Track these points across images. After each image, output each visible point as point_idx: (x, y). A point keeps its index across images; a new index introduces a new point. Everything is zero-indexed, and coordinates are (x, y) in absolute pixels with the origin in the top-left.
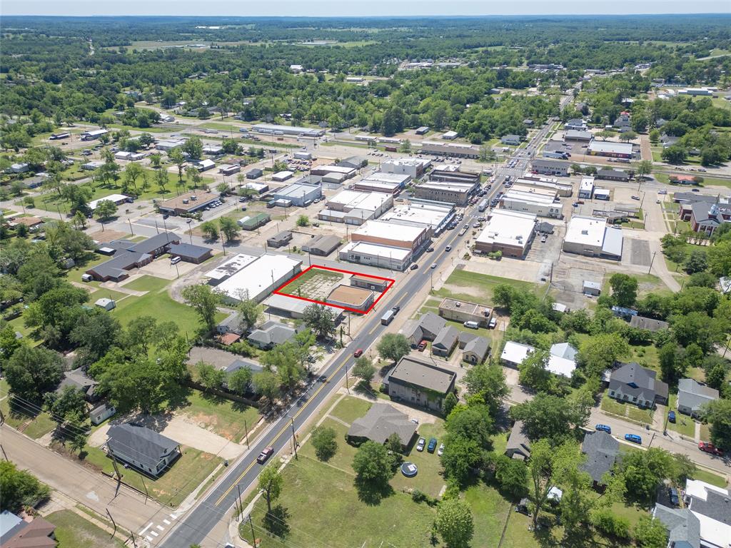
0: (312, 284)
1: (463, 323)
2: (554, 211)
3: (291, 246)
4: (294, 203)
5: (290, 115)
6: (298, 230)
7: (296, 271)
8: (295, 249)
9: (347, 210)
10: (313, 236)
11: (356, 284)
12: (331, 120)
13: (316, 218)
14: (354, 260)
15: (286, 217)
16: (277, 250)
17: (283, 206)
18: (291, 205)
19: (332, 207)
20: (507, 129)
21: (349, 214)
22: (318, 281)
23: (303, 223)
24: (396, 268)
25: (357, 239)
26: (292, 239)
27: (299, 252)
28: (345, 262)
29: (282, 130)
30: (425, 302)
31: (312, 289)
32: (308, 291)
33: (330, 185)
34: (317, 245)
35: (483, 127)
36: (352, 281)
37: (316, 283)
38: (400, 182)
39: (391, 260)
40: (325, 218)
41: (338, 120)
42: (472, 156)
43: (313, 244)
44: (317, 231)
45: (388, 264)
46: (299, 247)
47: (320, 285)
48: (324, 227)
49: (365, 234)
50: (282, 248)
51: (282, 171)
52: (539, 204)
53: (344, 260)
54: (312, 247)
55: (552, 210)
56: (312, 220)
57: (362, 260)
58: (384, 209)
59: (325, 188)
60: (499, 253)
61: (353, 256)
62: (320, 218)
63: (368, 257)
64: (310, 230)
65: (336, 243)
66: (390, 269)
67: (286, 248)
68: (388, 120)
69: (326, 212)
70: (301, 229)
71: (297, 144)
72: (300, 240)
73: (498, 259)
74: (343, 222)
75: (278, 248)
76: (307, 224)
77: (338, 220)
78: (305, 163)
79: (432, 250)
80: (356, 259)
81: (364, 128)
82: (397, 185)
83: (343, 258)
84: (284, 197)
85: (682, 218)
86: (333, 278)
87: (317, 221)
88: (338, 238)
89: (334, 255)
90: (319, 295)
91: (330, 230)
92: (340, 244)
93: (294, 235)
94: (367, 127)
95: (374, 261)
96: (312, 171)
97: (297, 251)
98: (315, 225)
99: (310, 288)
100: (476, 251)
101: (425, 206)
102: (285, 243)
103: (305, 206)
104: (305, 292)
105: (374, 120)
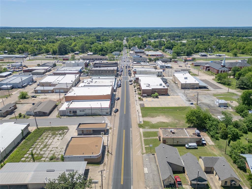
0: (43, 142)
1: (184, 145)
2: (160, 73)
3: (17, 114)
4: (14, 87)
5: (6, 51)
6: (20, 101)
7: (25, 133)
8: (20, 115)
9: (54, 85)
10: (34, 104)
11: (83, 133)
12: (30, 51)
13: (33, 93)
14: (72, 114)
15: (10, 95)
16: (4, 119)
17: (7, 89)
18: (12, 88)
19: (43, 85)
20: (113, 50)
21: (56, 87)
22: (48, 138)
23: (24, 97)
24: (105, 113)
25: (69, 99)
26: (16, 108)
27: (24, 117)
28: (65, 117)
29: (3, 57)
30: (142, 135)
31: (44, 147)
32: (41, 150)
33: (38, 76)
34: (39, 109)
35: (104, 49)
36: (78, 131)
37: (46, 140)
38: (80, 69)
39: (101, 109)
40: (40, 92)
41: (34, 51)
42: (105, 59)
43: (35, 109)
44: (36, 101)
45: (99, 112)
46: (23, 113)
47: (50, 141)
48: (40, 97)
49: (75, 95)
50: (9, 117)
51: (4, 72)
52: (152, 71)
53: (64, 116)
54: (35, 111)
55: (159, 73)
56: (30, 94)
57: (78, 113)
58: (76, 82)
59: (35, 78)
60: (156, 94)
61: (70, 112)
62: (36, 92)
63: (83, 110)
64: (31, 101)
65: (53, 105)
66: (101, 115)
67: (13, 116)
68: (60, 49)
69: (39, 88)
70: (22, 101)
71: (12, 61)
72: (23, 108)
73: (157, 97)
74: (53, 92)
75: (5, 117)
76: (27, 97)
77: (50, 92)
78: (19, 68)
79: (119, 99)
80: (74, 113)
81: (48, 53)
82: (78, 71)
83: (63, 114)
84: (7, 84)
85: (206, 70)
86: (60, 132)
87: (34, 94)
88: (54, 102)
89: (55, 113)
90: (52, 152)
91: (46, 98)
92: (56, 106)
93: (17, 105)
94: (50, 53)
95: (89, 112)
96: (24, 71)
97: (22, 117)
98: (33, 97)
99: (42, 146)
100: (144, 95)
101: (100, 78)
102: (11, 112)
103: (23, 87)
104: (38, 153)
105: (53, 50)
